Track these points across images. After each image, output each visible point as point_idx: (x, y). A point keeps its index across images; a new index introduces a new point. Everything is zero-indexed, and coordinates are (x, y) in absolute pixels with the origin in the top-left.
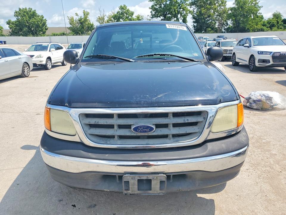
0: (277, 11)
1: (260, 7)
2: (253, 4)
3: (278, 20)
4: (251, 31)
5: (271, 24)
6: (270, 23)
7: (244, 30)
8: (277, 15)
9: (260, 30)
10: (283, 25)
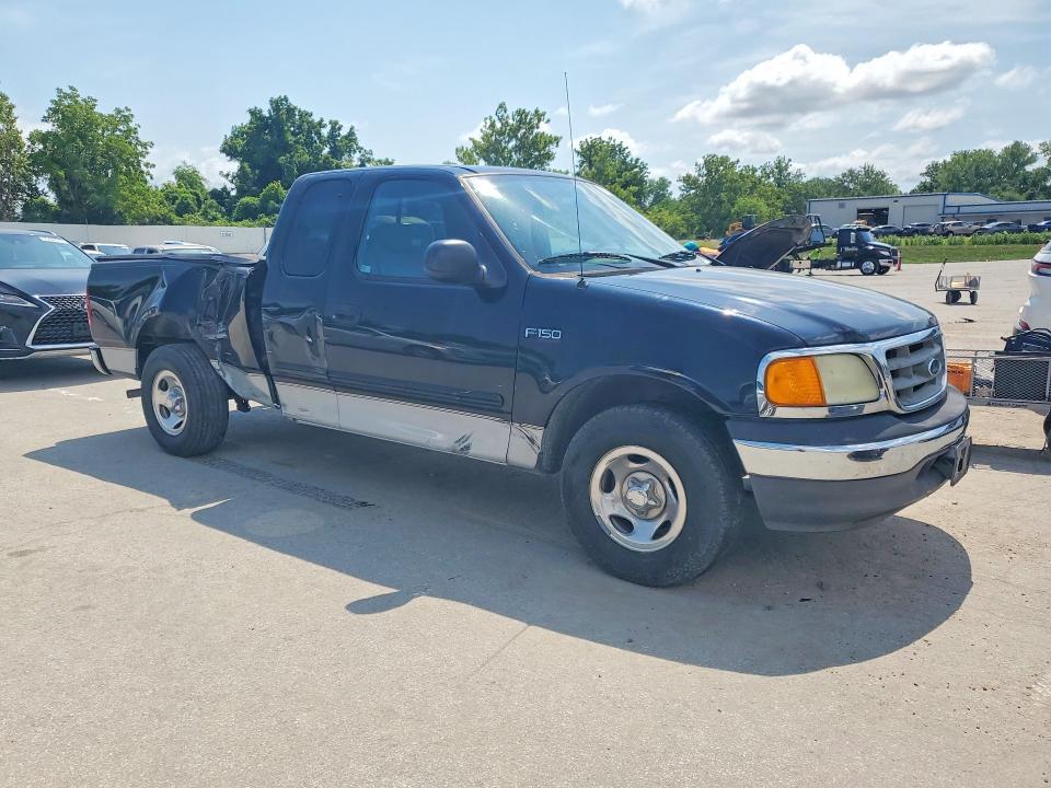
0: (184, 162)
1: (144, 145)
2: (120, 131)
3: (198, 192)
4: (129, 220)
5: (177, 201)
6: (176, 198)
7: (104, 216)
8: (190, 176)
9: (158, 219)
10: (216, 207)
